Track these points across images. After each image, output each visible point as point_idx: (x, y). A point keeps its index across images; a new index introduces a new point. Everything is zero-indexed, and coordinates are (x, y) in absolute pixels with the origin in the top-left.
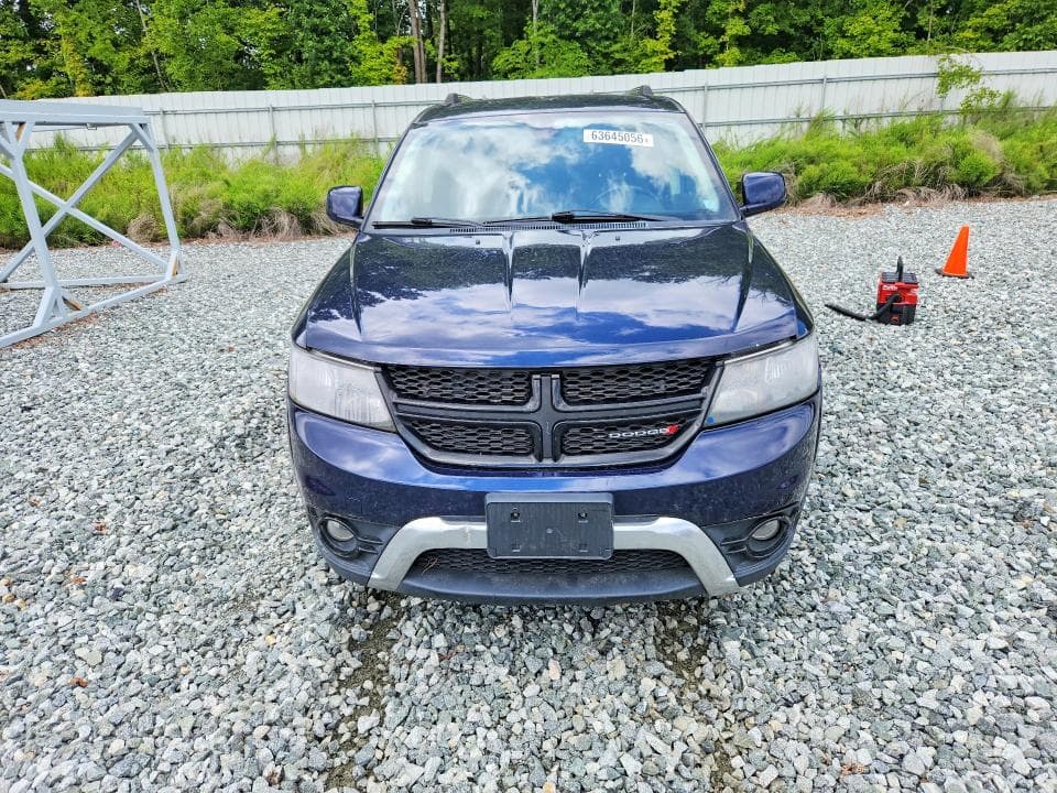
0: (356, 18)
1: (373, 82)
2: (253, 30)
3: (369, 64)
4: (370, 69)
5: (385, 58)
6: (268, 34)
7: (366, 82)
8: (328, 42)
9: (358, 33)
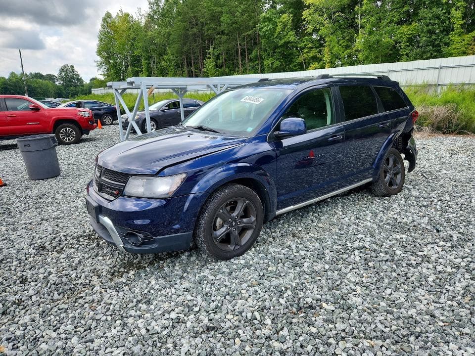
0: (454, 23)
1: (454, 55)
2: (401, 35)
3: (454, 46)
4: (454, 49)
5: (466, 42)
6: (408, 36)
7: (451, 55)
8: (434, 37)
9: (453, 30)
